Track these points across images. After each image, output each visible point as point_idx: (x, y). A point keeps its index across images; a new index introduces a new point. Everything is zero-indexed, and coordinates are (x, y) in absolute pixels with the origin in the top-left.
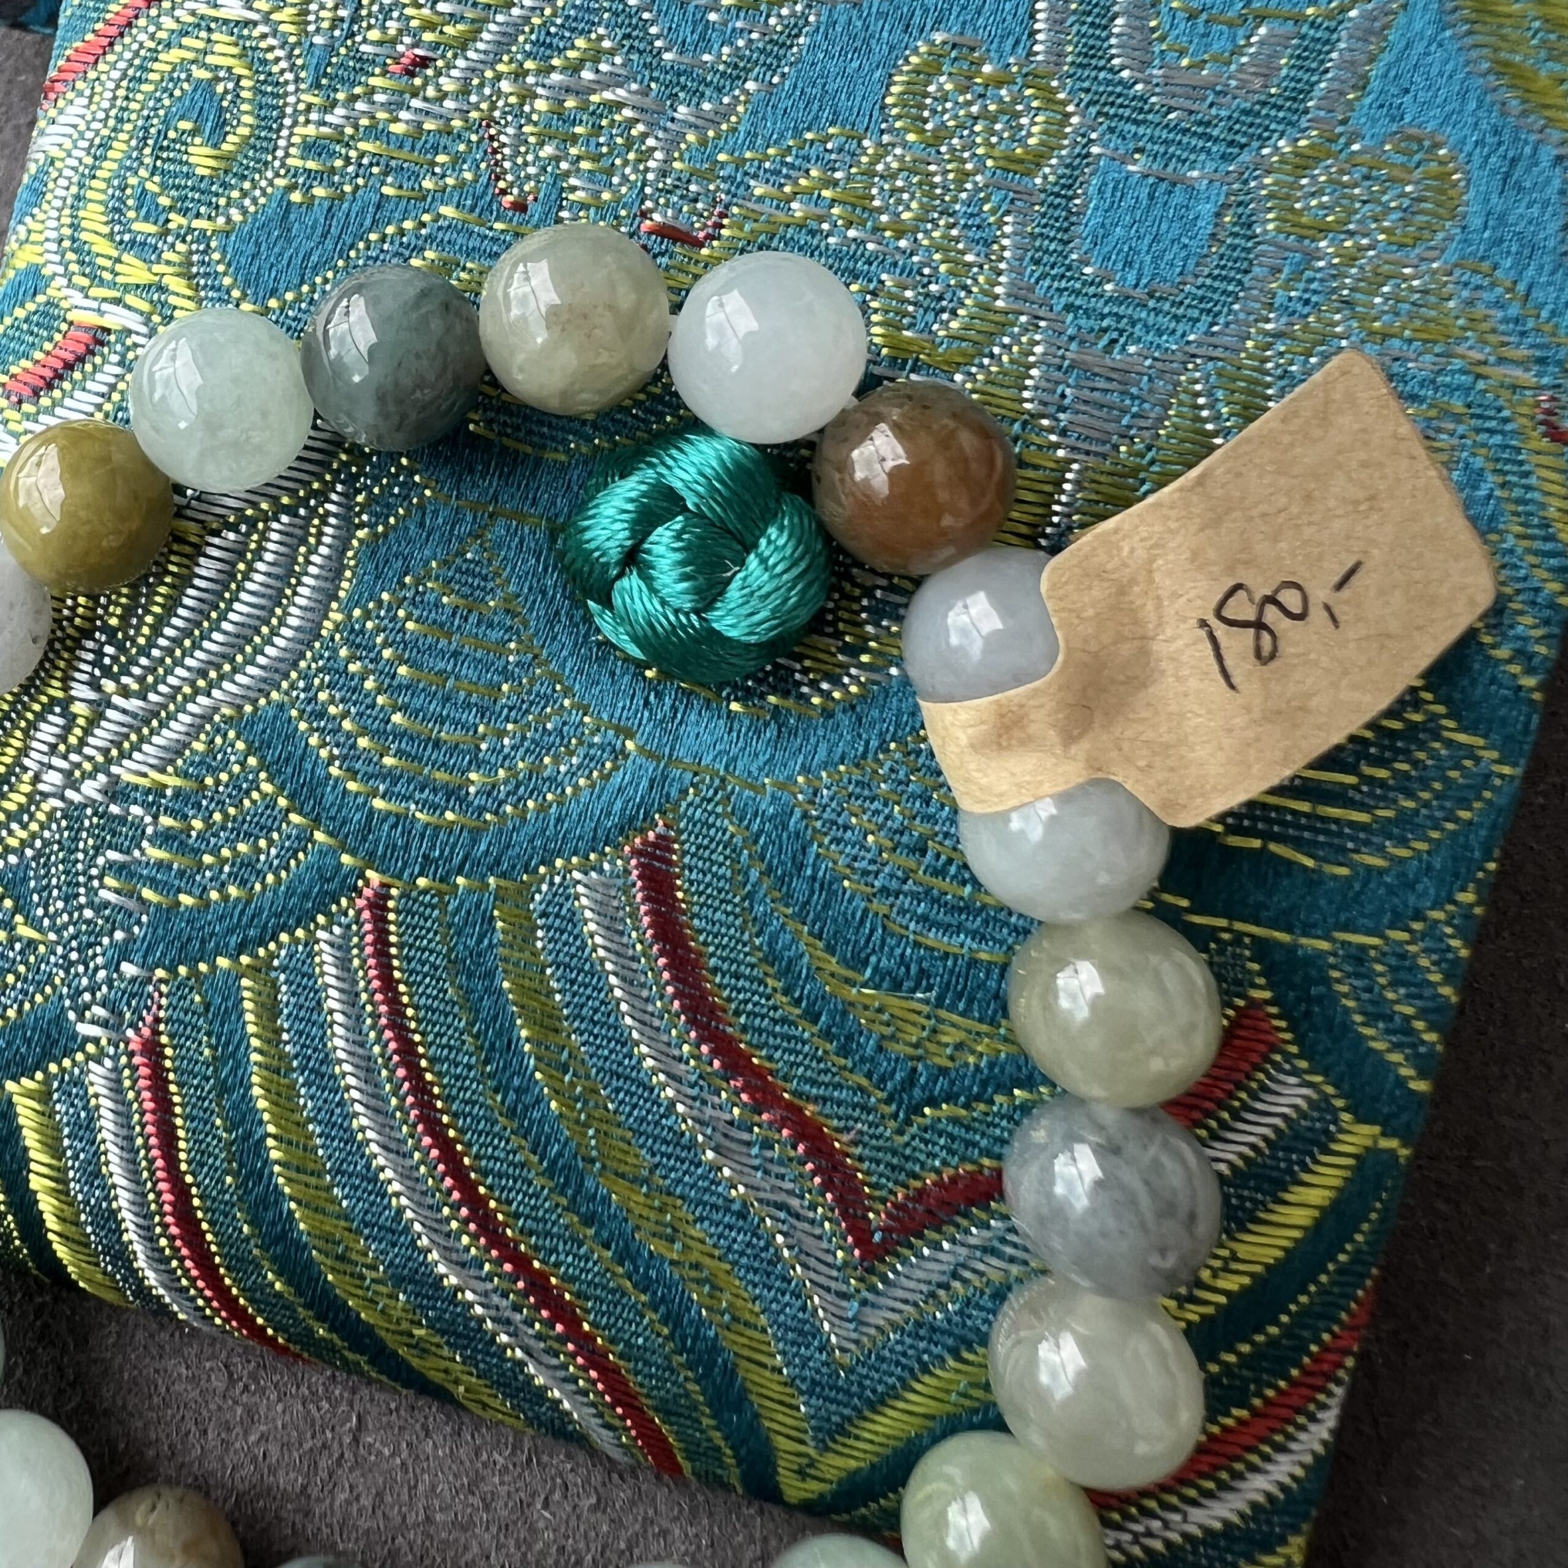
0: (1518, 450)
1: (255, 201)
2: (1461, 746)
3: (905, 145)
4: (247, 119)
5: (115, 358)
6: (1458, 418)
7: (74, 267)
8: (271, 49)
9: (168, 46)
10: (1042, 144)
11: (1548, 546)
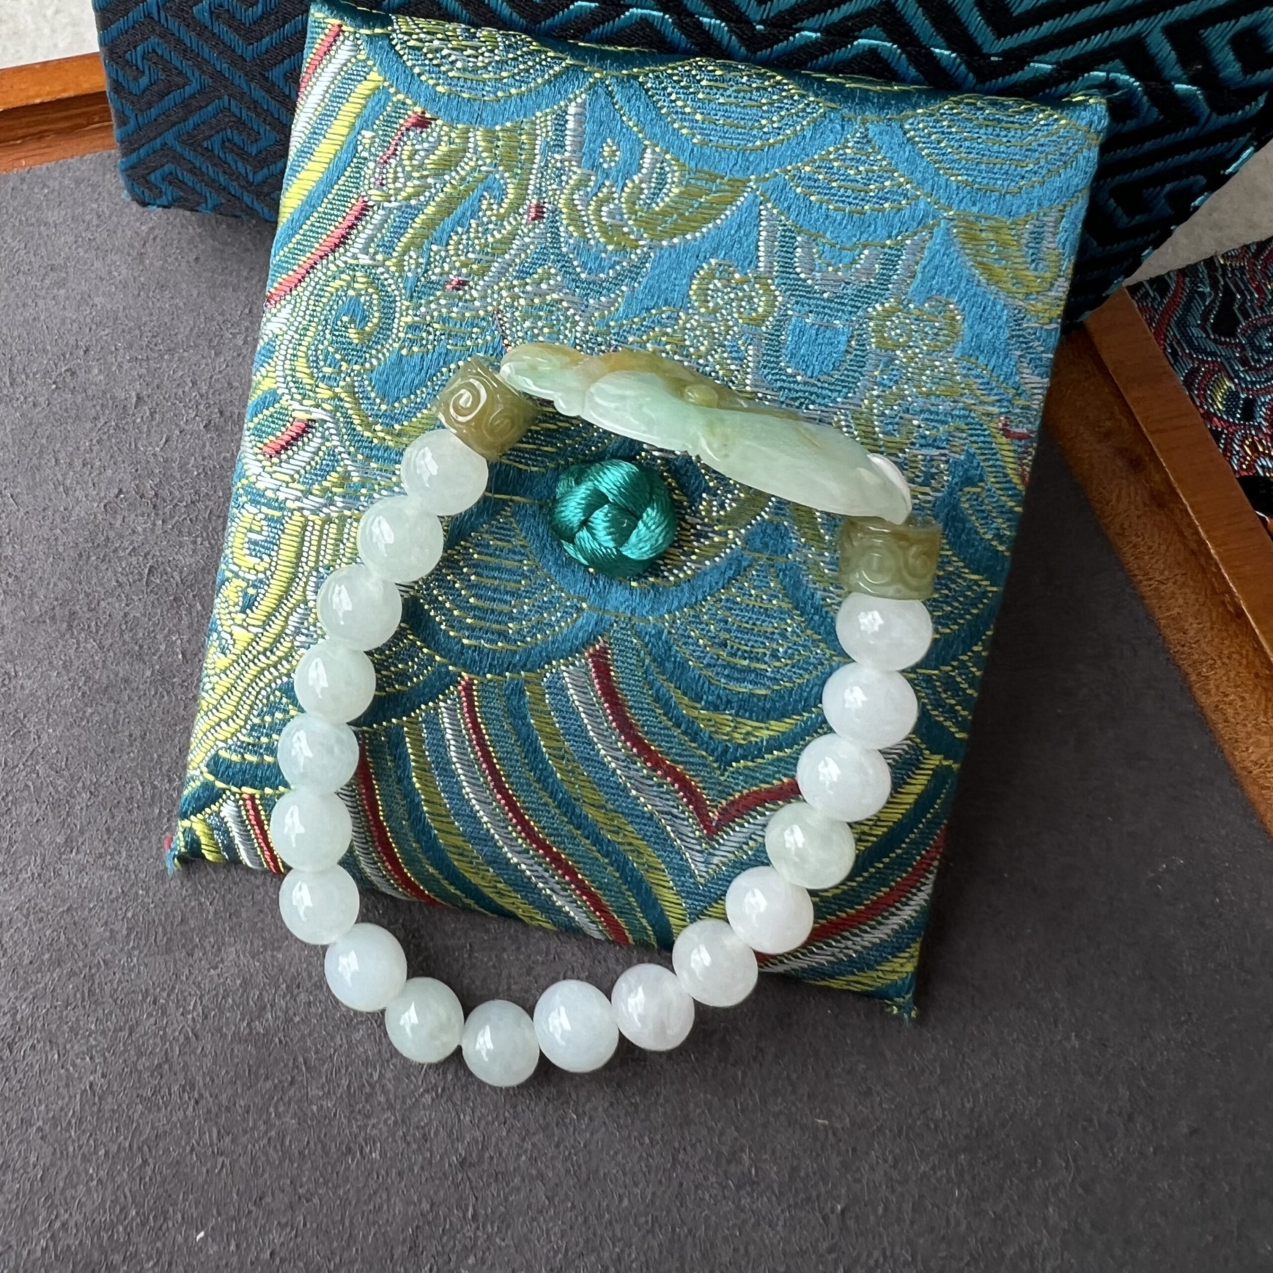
0: (991, 443)
1: (384, 354)
2: (971, 580)
3: (699, 314)
4: (377, 314)
5: (319, 435)
6: (963, 431)
7: (294, 390)
8: (386, 279)
9: (334, 278)
10: (765, 311)
11: (1008, 485)
